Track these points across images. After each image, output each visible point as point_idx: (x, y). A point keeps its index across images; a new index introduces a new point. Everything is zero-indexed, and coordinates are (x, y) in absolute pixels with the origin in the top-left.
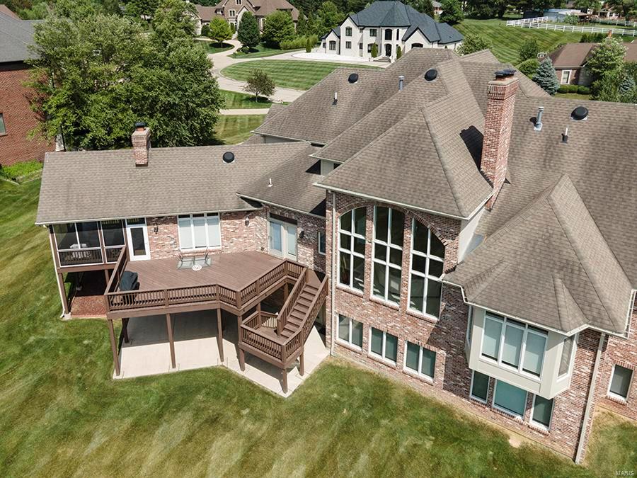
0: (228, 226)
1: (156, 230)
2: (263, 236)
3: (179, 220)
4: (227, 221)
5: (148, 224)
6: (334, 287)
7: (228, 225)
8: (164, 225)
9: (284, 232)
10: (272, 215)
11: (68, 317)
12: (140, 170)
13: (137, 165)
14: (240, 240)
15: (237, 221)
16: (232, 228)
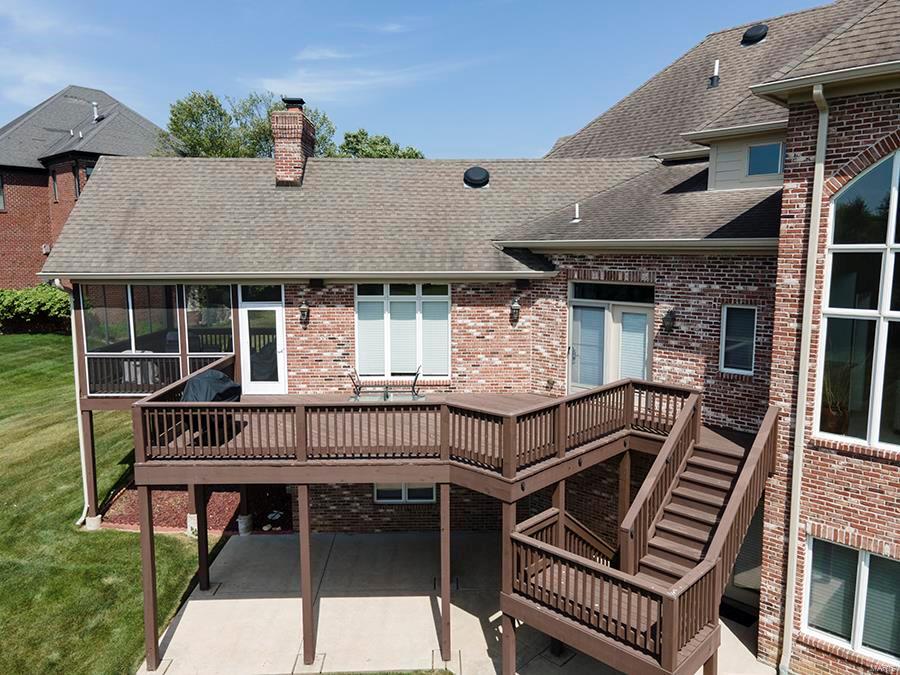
0: (470, 323)
1: (305, 321)
2: (552, 351)
3: (358, 298)
4: (467, 308)
5: (289, 304)
6: (800, 444)
7: (471, 318)
8: (324, 309)
9: (612, 327)
10: (582, 291)
11: (93, 524)
12: (284, 193)
13: (281, 184)
14: (496, 361)
15: (490, 312)
16: (478, 329)
